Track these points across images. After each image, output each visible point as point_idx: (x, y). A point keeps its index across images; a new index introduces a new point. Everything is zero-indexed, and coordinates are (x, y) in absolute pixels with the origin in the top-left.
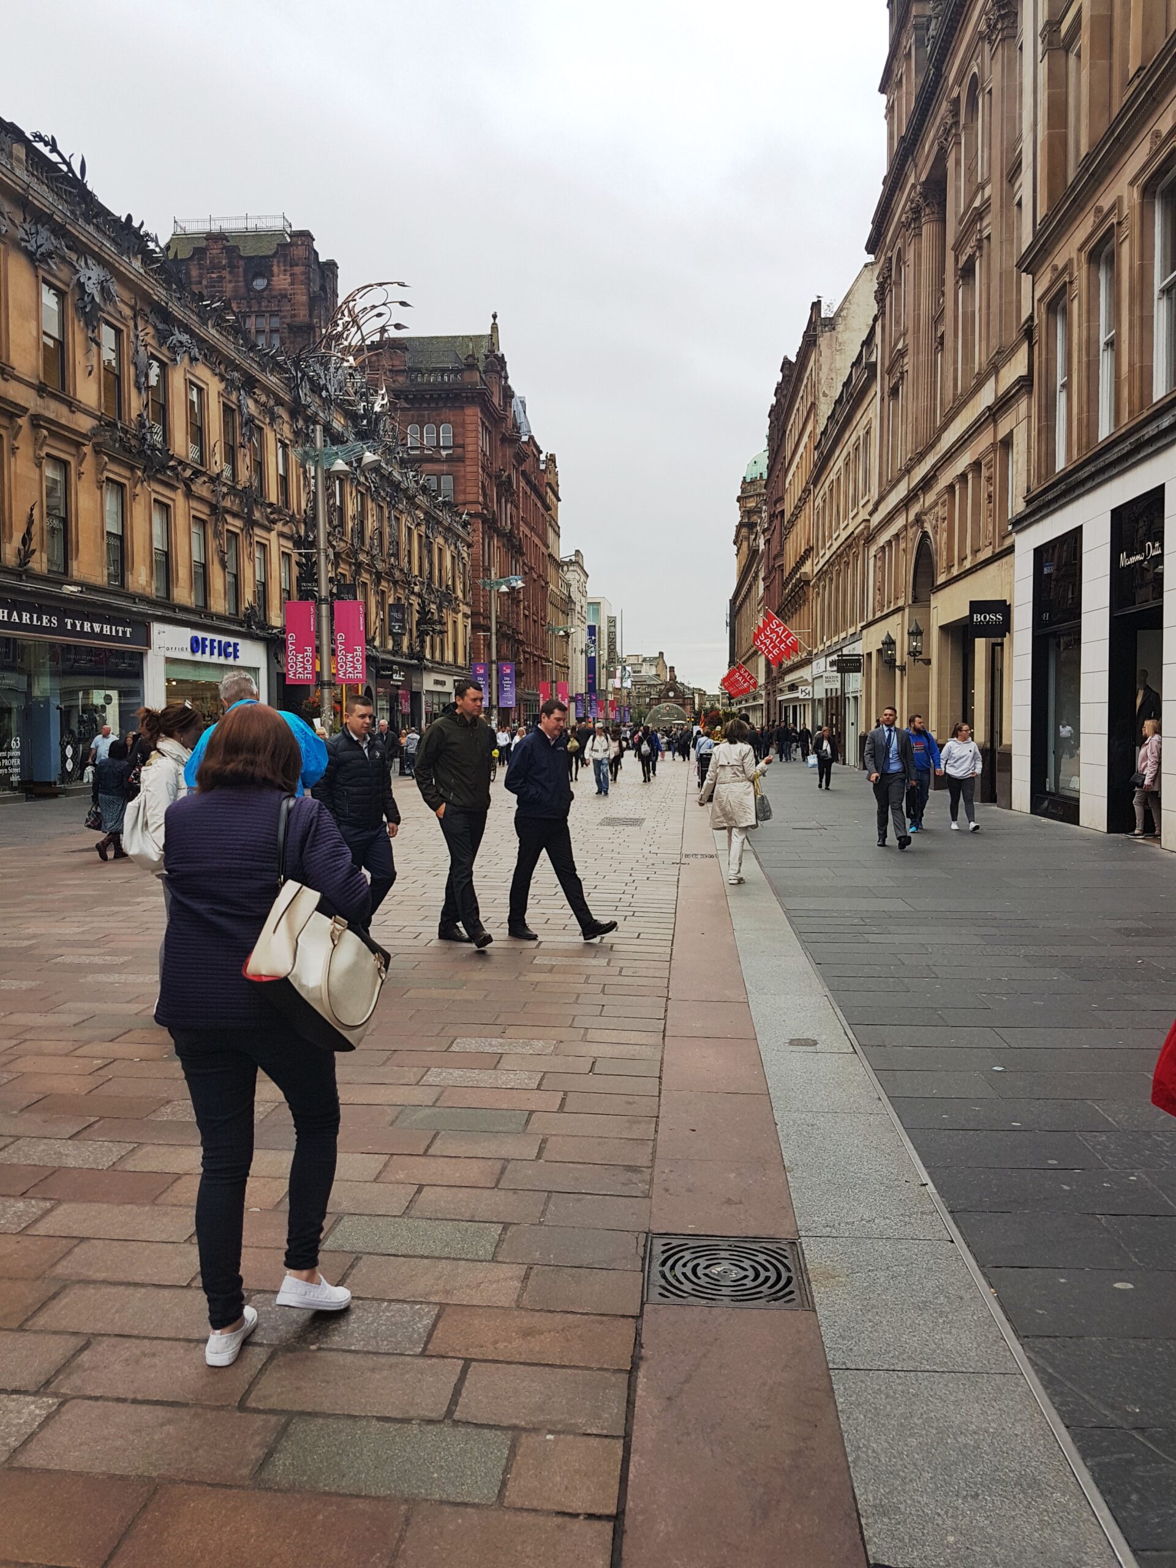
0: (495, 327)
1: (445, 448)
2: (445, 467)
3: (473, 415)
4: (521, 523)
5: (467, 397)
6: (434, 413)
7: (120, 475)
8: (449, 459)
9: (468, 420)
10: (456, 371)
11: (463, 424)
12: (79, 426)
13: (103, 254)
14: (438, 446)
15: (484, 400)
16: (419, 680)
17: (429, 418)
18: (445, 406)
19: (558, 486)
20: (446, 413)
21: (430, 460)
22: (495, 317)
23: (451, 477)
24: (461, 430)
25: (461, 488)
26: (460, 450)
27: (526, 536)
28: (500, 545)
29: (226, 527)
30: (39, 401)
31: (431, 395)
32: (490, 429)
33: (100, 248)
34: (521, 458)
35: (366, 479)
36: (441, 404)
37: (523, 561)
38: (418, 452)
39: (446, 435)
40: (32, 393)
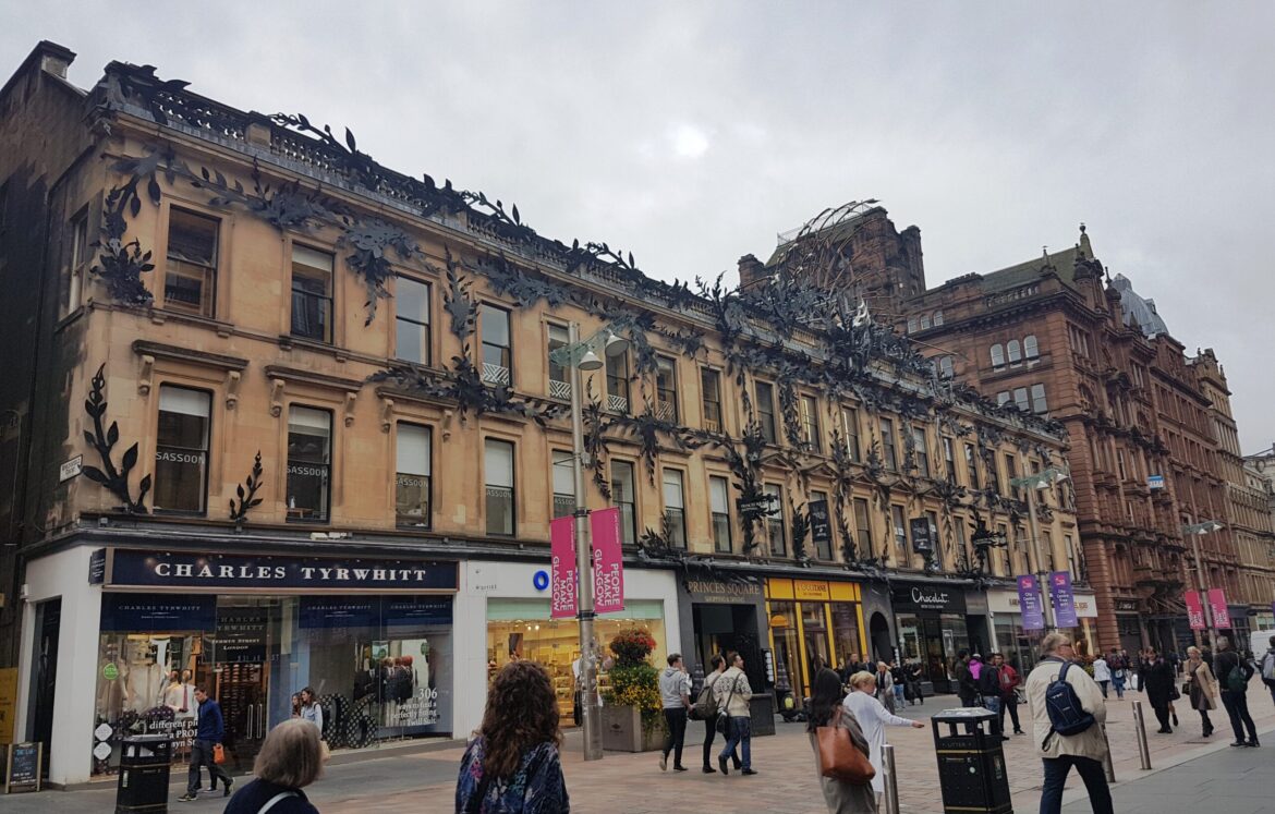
0: (1085, 238)
1: (1031, 359)
2: (1034, 378)
3: (1057, 321)
4: (1158, 421)
5: (1047, 306)
6: (1016, 329)
7: (422, 417)
8: (1037, 369)
9: (1051, 327)
10: (1033, 285)
11: (1047, 332)
12: (350, 374)
13: (388, 214)
14: (1024, 360)
15: (1067, 304)
16: (984, 601)
17: (1011, 335)
18: (1026, 320)
19: (1224, 379)
20: (1027, 326)
21: (1018, 373)
22: (1083, 228)
23: (1042, 386)
24: (1045, 338)
25: (1053, 394)
26: (1047, 358)
27: (1172, 434)
28: (1122, 445)
29: (611, 456)
30: (281, 354)
31: (1009, 313)
32: (1086, 330)
33: (379, 208)
34: (1144, 356)
35: (856, 394)
36: (1021, 319)
37: (1169, 460)
38: (1003, 369)
39: (1031, 346)
40: (272, 348)
